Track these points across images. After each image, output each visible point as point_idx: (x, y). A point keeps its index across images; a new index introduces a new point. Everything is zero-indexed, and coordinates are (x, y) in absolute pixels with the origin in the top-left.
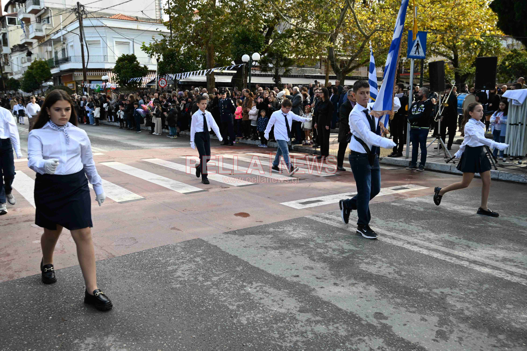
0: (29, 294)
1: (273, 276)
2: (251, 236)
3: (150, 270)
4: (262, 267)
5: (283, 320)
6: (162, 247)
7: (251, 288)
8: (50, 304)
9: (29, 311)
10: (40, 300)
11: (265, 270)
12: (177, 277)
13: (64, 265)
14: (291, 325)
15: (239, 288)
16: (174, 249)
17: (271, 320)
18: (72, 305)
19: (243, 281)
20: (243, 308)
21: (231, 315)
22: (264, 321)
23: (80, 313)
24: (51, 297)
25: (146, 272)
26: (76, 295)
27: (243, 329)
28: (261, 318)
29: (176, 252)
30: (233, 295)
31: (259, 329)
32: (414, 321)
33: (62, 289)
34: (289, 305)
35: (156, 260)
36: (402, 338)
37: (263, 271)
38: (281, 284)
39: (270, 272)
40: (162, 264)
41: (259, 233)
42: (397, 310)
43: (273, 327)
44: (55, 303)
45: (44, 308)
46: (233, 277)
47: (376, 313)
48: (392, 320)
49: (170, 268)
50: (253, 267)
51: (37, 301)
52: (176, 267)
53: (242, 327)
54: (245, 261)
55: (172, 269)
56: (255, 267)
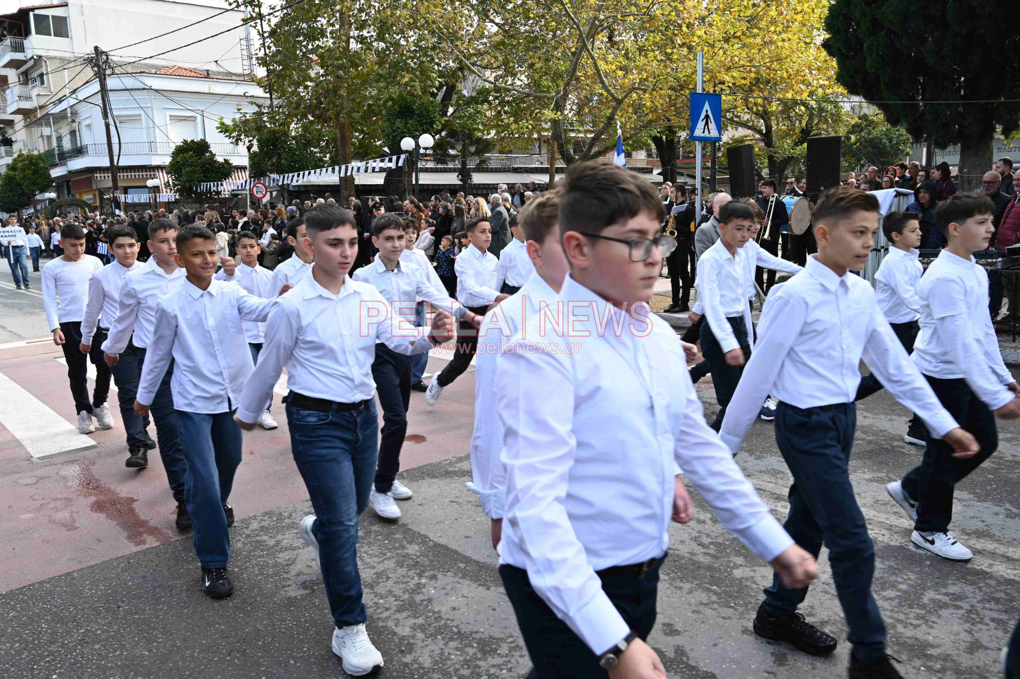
0: (13, 628)
1: (475, 561)
2: (432, 480)
3: (246, 562)
4: (453, 545)
5: (496, 650)
6: (267, 513)
7: (435, 588)
8: (53, 648)
9: (12, 666)
10: (34, 640)
11: (460, 550)
12: (298, 575)
13: (80, 562)
14: (513, 660)
15: (413, 590)
16: (290, 517)
17: (475, 654)
18: (97, 647)
19: (420, 576)
20: (422, 631)
21: (400, 648)
22: (461, 655)
23: (112, 663)
24: (56, 633)
25: (238, 567)
26: (104, 625)
27: (424, 674)
28: (457, 649)
29: (293, 523)
30: (403, 606)
31: (453, 673)
32: (730, 636)
33: (77, 614)
34: (507, 619)
35: (257, 541)
36: (711, 673)
37: (456, 552)
38: (490, 576)
39: (469, 553)
40: (268, 550)
41: (447, 474)
42: (701, 616)
43: (479, 667)
44: (63, 645)
45: (43, 657)
46: (402, 567)
47: (663, 624)
48: (691, 637)
49: (282, 557)
50: (437, 545)
51: (27, 642)
52: (295, 553)
53: (421, 671)
54: (422, 532)
55: (287, 558)
56: (440, 546)
